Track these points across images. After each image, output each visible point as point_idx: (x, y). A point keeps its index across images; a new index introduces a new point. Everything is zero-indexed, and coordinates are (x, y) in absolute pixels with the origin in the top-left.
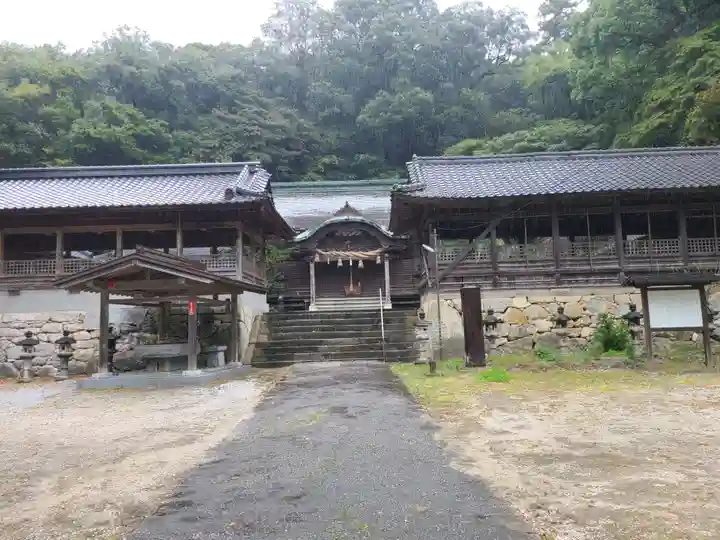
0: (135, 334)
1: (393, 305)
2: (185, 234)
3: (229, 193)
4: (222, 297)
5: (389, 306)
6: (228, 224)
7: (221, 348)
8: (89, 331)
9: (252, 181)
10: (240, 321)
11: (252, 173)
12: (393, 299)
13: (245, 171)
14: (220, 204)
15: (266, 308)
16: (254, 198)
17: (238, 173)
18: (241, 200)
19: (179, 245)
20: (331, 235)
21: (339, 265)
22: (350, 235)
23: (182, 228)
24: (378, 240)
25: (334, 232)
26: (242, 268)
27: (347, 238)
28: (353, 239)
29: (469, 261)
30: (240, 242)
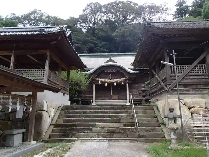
10: (42, 110)
21: (106, 85)
22: (111, 72)
23: (15, 53)
24: (124, 74)
25: (104, 70)
26: (48, 77)
27: (110, 73)
28: (113, 74)
29: (192, 74)
30: (48, 62)
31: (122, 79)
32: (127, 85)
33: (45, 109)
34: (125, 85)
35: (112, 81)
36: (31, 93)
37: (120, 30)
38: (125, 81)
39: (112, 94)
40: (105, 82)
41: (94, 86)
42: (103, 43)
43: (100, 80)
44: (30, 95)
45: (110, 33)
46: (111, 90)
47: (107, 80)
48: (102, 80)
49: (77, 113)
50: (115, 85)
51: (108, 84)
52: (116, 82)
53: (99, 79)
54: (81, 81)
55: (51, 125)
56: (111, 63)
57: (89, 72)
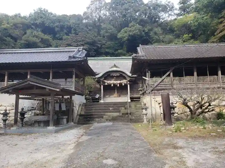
1: (131, 101)
3: (70, 57)
4: (66, 97)
5: (130, 101)
6: (69, 69)
7: (65, 117)
9: (79, 54)
10: (73, 106)
11: (80, 51)
12: (131, 98)
14: (66, 62)
15: (85, 101)
16: (79, 59)
18: (74, 60)
21: (112, 85)
22: (116, 75)
23: (52, 71)
24: (125, 77)
25: (110, 74)
26: (75, 86)
28: (117, 77)
29: (162, 83)
30: (74, 76)
32: (129, 86)
33: (74, 105)
35: (116, 82)
36: (69, 97)
38: (126, 82)
39: (116, 93)
40: (111, 83)
41: (102, 86)
44: (68, 98)
46: (116, 90)
47: (113, 82)
48: (108, 82)
49: (93, 107)
50: (118, 86)
53: (106, 81)
55: (78, 115)
56: (115, 69)
57: (97, 76)
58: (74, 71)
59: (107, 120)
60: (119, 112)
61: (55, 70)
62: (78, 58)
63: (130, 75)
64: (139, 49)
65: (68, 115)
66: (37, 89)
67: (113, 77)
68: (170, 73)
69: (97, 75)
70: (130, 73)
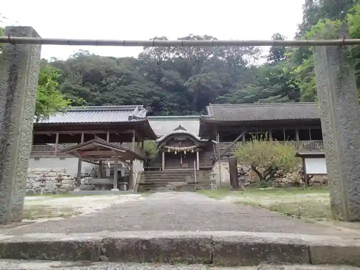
0: (87, 178)
2: (110, 135)
3: (130, 118)
5: (198, 169)
6: (129, 131)
7: (125, 183)
8: (68, 176)
9: (140, 113)
11: (140, 110)
13: (136, 109)
14: (126, 122)
15: (143, 170)
16: (141, 120)
17: (133, 110)
18: (135, 120)
19: (108, 140)
20: (173, 139)
21: (176, 153)
22: (181, 139)
23: (109, 132)
24: (194, 142)
25: (174, 138)
27: (180, 141)
28: (183, 141)
30: (134, 139)
31: (193, 147)
32: (198, 153)
34: (195, 153)
35: (182, 148)
37: (195, 78)
38: (195, 149)
39: (181, 162)
40: (175, 150)
41: (163, 154)
42: (171, 95)
43: (170, 148)
45: (181, 81)
46: (181, 159)
47: (177, 148)
48: (171, 148)
50: (185, 153)
51: (177, 152)
52: (186, 150)
54: (151, 150)
56: (180, 131)
57: (159, 140)
58: (134, 132)
59: (170, 189)
60: (185, 181)
61: (112, 132)
62: (139, 118)
63: (199, 138)
64: (208, 108)
65: (128, 181)
66: (101, 150)
67: (177, 141)
68: (242, 137)
69: (158, 138)
70: (199, 136)
